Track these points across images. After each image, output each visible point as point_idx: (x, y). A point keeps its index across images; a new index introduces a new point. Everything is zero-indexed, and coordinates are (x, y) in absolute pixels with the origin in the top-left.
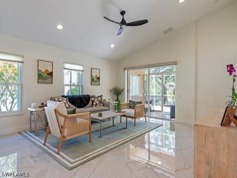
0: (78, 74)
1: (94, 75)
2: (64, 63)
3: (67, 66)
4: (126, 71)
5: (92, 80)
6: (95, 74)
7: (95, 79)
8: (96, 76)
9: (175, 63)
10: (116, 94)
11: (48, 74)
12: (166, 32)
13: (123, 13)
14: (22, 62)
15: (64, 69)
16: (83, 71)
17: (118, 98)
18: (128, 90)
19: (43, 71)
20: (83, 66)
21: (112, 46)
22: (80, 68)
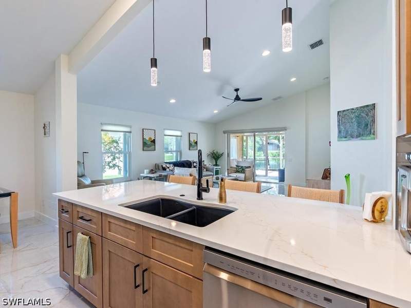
0: (177, 140)
1: (192, 140)
2: (164, 129)
3: (168, 132)
4: (226, 135)
5: (190, 145)
6: (193, 138)
7: (193, 144)
8: (194, 141)
9: (284, 129)
10: (214, 158)
11: (151, 142)
12: (275, 99)
13: (237, 90)
14: (130, 132)
15: (165, 135)
16: (181, 136)
17: (216, 162)
18: (228, 154)
19: (147, 139)
20: (181, 131)
21: (216, 112)
22: (178, 133)
